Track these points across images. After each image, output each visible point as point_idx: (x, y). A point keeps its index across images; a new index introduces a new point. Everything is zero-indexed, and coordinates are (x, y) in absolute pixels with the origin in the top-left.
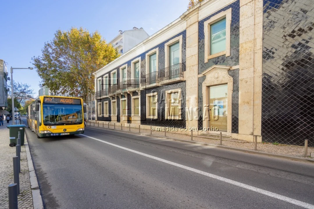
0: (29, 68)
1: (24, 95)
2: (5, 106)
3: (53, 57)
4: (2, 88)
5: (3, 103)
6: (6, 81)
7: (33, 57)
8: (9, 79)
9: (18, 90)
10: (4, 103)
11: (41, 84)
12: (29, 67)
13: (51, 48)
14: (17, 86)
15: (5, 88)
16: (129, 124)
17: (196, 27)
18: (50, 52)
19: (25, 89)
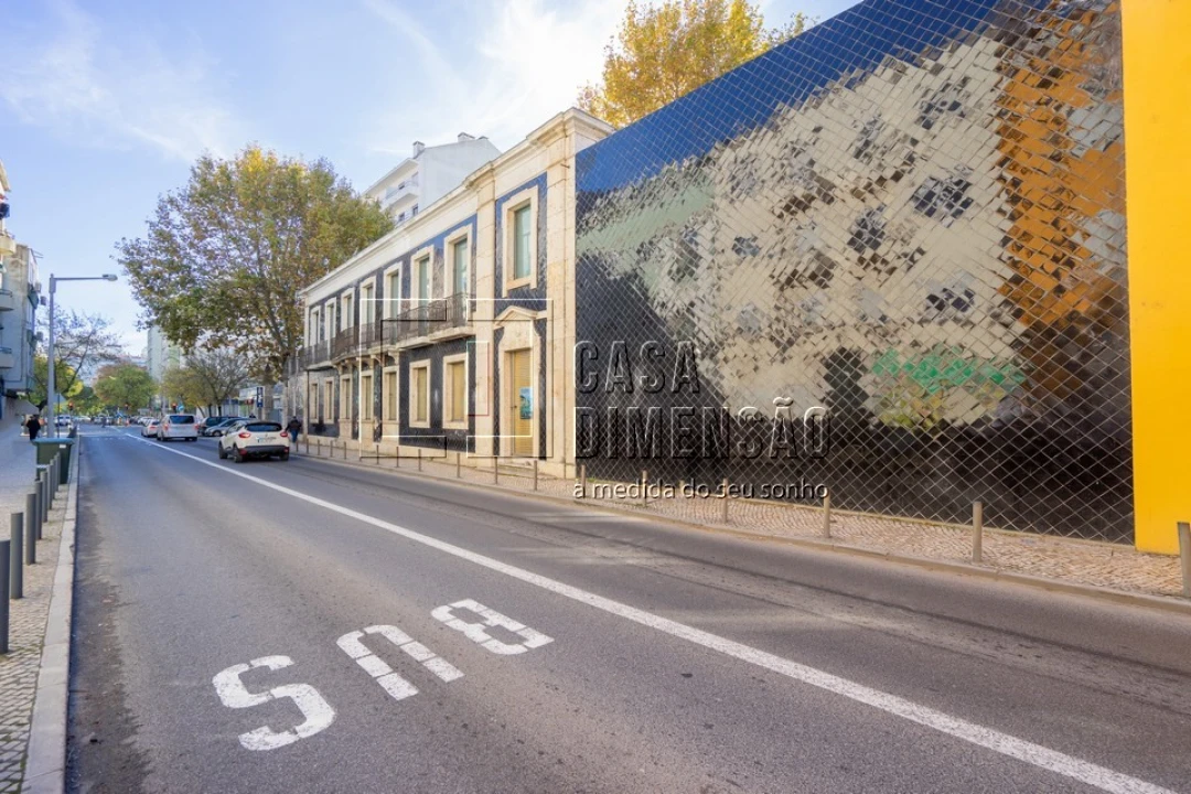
0: (105, 277)
1: (89, 352)
2: (24, 387)
3: (184, 238)
4: (20, 331)
5: (21, 380)
6: (35, 308)
7: (120, 241)
8: (43, 303)
9: (72, 337)
10: (24, 378)
11: (143, 321)
12: (106, 273)
13: (179, 210)
14: (69, 323)
15: (30, 332)
16: (374, 444)
17: (489, 210)
18: (175, 223)
19: (94, 333)
